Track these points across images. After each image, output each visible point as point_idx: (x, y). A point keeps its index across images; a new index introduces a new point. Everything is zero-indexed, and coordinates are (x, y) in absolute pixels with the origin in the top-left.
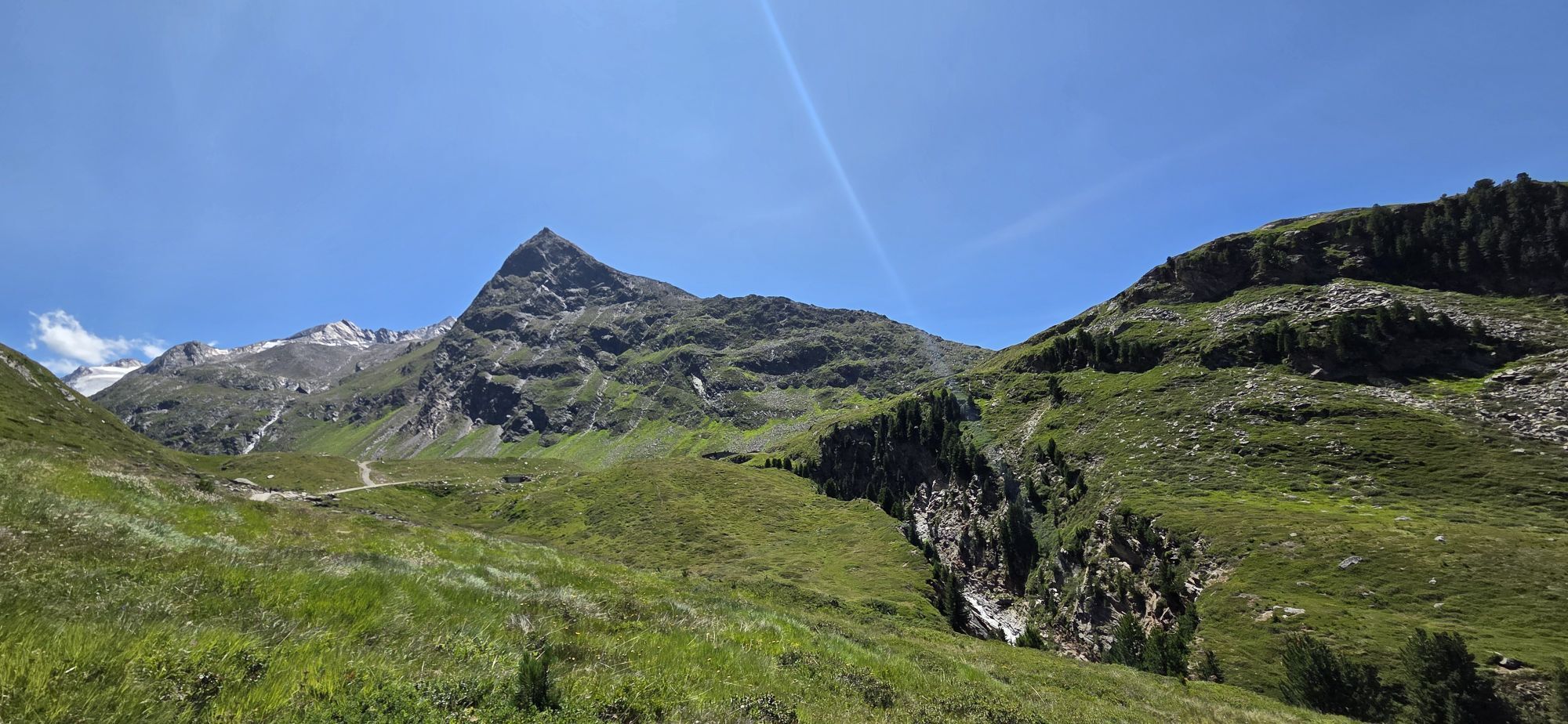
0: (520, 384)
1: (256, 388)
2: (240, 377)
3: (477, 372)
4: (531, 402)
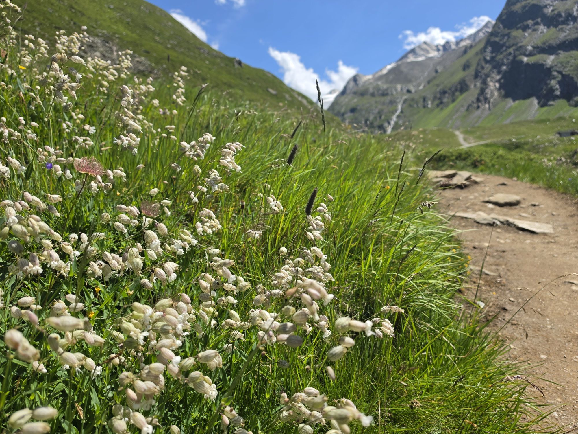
0: (550, 60)
3: (515, 57)
4: (560, 73)
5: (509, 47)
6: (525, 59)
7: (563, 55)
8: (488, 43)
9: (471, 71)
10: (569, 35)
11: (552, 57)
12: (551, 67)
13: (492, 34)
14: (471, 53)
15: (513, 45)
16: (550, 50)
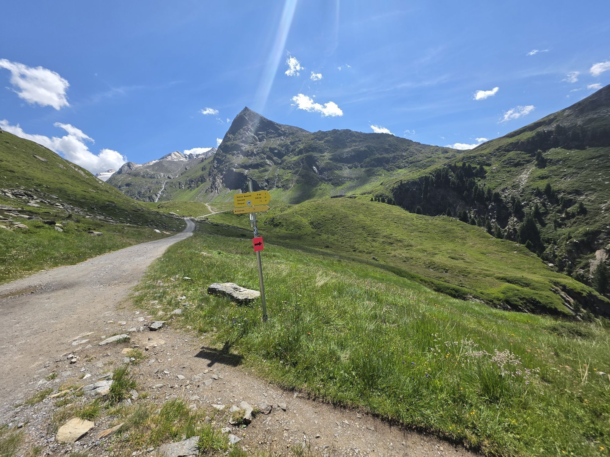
1: (154, 178)
2: (148, 174)
3: (229, 168)
4: (251, 179)
5: (226, 163)
6: (234, 170)
7: (252, 170)
8: (215, 158)
9: (207, 171)
10: (253, 162)
11: (247, 171)
12: (247, 176)
13: (216, 154)
14: (206, 162)
15: (228, 162)
16: (246, 167)
